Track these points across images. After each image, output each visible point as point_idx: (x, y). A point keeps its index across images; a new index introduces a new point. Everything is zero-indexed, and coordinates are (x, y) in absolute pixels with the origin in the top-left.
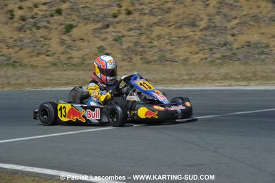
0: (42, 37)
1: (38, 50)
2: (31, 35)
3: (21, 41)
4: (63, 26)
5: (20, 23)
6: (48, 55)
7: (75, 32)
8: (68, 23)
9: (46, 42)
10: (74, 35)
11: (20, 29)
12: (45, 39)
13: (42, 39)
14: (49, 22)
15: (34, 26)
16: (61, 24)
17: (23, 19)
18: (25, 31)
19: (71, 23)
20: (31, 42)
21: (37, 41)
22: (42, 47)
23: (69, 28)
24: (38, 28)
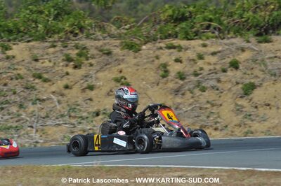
0: (208, 102)
1: (202, 121)
2: (192, 100)
3: (176, 109)
4: (240, 86)
5: (177, 83)
6: (216, 129)
7: (257, 95)
8: (247, 81)
9: (215, 110)
10: (255, 100)
11: (177, 92)
12: (213, 105)
13: (209, 106)
14: (219, 81)
15: (198, 86)
16: (237, 83)
17: (181, 76)
18: (183, 94)
19: (252, 81)
20: (192, 110)
21: (201, 108)
22: (208, 117)
23: (249, 89)
24: (203, 90)
